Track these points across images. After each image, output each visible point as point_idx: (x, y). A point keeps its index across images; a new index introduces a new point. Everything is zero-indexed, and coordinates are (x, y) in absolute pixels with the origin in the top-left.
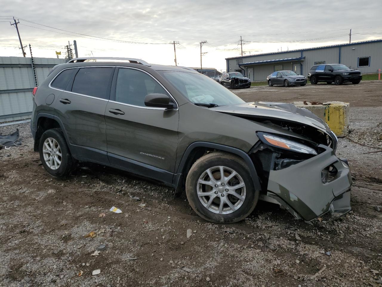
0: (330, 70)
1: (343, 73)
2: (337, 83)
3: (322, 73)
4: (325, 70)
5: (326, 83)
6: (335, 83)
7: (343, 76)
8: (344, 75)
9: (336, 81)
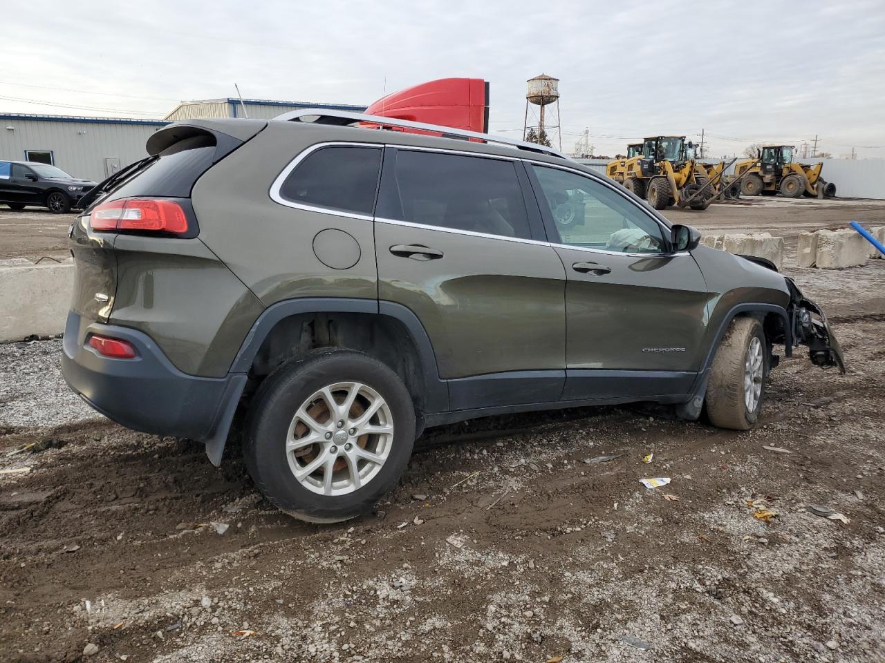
0: (30, 177)
1: (68, 186)
2: (56, 209)
3: (4, 183)
4: (11, 175)
5: (7, 207)
6: (50, 208)
7: (70, 194)
8: (72, 191)
9: (53, 204)
